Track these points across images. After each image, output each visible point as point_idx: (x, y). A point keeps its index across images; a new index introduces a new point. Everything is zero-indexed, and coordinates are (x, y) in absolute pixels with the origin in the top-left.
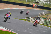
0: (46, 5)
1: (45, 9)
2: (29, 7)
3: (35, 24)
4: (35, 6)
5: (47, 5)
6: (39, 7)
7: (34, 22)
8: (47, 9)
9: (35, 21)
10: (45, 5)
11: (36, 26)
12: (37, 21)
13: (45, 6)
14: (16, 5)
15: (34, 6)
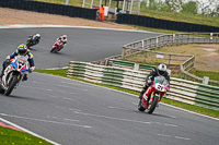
0: (155, 8)
1: (147, 26)
2: (82, 20)
3: (147, 103)
4: (106, 14)
5: (156, 11)
6: (124, 19)
7: (143, 93)
8: (159, 27)
9: (146, 88)
10: (150, 8)
11: (150, 112)
12: (156, 86)
13: (147, 15)
14: (25, 9)
15: (101, 15)
